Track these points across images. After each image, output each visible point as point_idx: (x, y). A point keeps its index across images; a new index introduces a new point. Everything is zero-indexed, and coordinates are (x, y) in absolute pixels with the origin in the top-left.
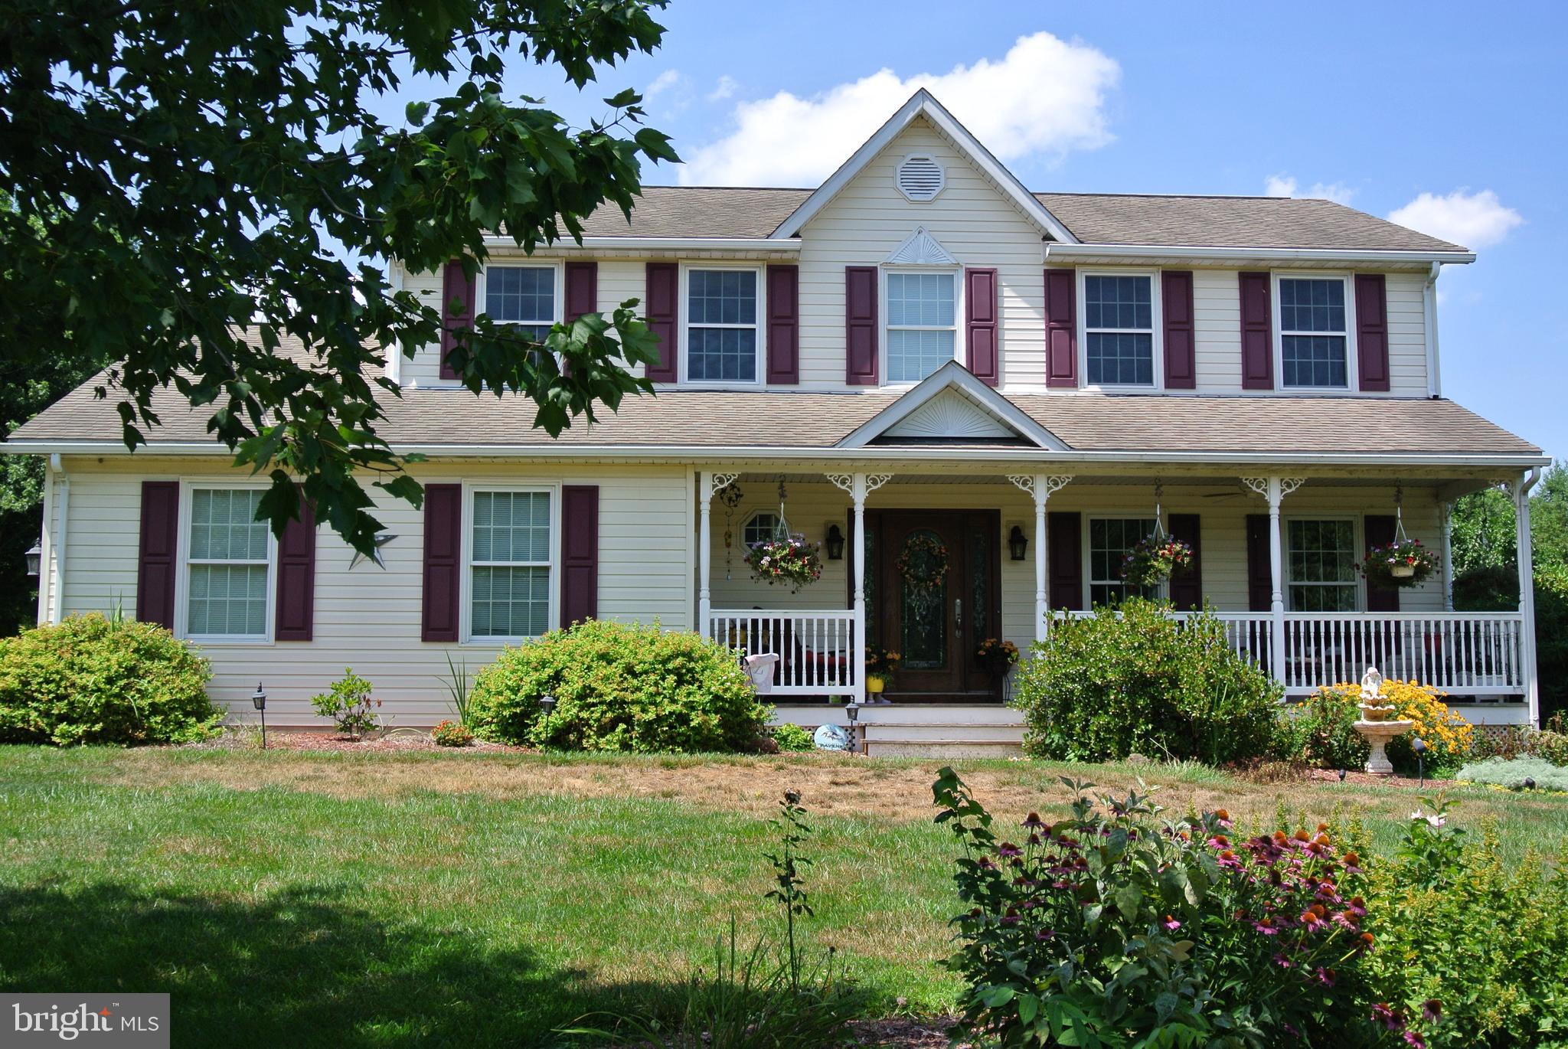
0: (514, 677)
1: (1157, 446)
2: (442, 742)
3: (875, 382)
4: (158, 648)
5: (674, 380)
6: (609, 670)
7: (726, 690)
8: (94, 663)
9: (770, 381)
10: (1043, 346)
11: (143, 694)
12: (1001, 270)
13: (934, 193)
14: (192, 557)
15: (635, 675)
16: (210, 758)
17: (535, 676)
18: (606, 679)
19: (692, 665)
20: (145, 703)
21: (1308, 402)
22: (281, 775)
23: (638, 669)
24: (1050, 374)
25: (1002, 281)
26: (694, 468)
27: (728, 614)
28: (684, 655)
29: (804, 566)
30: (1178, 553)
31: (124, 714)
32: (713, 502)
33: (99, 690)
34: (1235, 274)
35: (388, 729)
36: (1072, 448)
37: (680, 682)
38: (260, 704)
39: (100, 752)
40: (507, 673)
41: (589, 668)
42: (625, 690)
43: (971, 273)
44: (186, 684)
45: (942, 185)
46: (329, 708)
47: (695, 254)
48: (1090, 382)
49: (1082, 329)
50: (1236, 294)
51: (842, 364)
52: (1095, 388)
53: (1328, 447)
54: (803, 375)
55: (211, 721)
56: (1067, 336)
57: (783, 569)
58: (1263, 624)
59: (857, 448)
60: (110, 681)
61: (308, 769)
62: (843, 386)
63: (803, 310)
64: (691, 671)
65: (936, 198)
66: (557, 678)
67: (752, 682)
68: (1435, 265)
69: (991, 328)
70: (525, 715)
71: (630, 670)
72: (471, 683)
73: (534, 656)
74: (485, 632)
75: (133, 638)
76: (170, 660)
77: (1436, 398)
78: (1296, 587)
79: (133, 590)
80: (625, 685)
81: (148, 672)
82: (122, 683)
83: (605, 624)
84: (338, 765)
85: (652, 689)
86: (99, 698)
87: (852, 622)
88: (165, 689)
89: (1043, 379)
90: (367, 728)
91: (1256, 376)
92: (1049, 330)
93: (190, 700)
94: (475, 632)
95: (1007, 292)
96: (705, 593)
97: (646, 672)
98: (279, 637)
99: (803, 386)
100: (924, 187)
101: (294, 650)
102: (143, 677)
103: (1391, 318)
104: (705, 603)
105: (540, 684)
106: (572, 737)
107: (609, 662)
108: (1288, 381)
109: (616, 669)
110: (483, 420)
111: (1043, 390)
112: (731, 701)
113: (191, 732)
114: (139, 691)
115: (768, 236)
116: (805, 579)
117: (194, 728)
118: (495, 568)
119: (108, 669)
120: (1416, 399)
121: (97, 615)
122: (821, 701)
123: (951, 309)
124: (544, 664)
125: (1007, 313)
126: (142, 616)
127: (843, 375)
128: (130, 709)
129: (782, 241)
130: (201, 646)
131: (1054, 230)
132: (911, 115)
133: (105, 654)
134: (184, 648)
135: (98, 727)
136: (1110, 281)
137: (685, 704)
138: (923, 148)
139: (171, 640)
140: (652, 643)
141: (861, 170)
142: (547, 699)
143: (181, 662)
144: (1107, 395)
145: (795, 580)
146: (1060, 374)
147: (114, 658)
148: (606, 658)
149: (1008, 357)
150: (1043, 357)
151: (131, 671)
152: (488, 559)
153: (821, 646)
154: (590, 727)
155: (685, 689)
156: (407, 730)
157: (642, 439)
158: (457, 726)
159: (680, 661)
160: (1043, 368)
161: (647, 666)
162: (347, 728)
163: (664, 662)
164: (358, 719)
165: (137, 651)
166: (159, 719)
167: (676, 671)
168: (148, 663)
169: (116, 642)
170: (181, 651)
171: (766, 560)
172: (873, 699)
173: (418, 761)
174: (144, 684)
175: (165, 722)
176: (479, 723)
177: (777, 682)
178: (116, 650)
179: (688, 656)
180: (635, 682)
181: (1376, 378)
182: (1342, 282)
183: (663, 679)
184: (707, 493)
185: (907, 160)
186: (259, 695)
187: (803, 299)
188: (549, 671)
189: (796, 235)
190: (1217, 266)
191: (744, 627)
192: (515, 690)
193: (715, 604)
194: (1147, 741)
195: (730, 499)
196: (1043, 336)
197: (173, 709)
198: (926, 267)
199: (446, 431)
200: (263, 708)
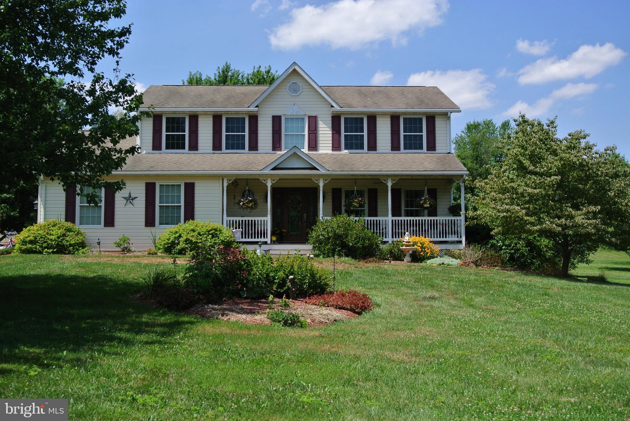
0: (168, 236)
1: (354, 170)
2: (149, 254)
3: (280, 150)
4: (71, 229)
5: (221, 150)
6: (193, 234)
7: (225, 239)
8: (54, 233)
9: (249, 150)
10: (331, 139)
11: (67, 241)
12: (319, 116)
13: (299, 93)
14: (80, 203)
15: (200, 235)
16: (85, 257)
17: (174, 236)
18: (192, 236)
19: (217, 232)
20: (68, 244)
21: (409, 155)
22: (102, 260)
23: (201, 233)
24: (333, 147)
25: (319, 119)
26: (222, 177)
27: (231, 219)
28: (214, 229)
29: (252, 205)
30: (360, 201)
31: (62, 247)
32: (227, 187)
33: (55, 240)
34: (389, 116)
35: (135, 251)
36: (329, 171)
37: (212, 237)
38: (99, 243)
39: (56, 255)
40: (167, 235)
41: (188, 233)
42: (198, 239)
43: (309, 117)
44: (79, 238)
45: (301, 91)
46: (119, 245)
47: (227, 113)
48: (345, 149)
49: (343, 134)
50: (390, 122)
51: (271, 145)
52: (346, 151)
53: (405, 170)
54: (259, 148)
55: (86, 249)
56: (338, 136)
57: (246, 206)
58: (386, 221)
59: (267, 171)
60: (58, 238)
61: (110, 259)
62: (271, 151)
63: (259, 129)
64: (216, 234)
65: (299, 95)
66: (180, 236)
67: (234, 237)
68: (449, 113)
69: (315, 133)
70: (171, 246)
71: (199, 234)
72: (157, 238)
73: (174, 230)
74: (163, 224)
75: (64, 226)
76: (74, 232)
77: (449, 153)
78: (407, 210)
79: (64, 213)
80: (198, 238)
81: (68, 235)
82: (61, 238)
83: (195, 221)
84: (118, 258)
85: (205, 239)
86: (55, 242)
87: (267, 220)
88: (73, 240)
89: (331, 148)
90: (129, 251)
91: (395, 147)
92: (333, 134)
93: (80, 243)
94: (160, 224)
95: (320, 122)
96: (225, 212)
97: (204, 234)
98: (105, 226)
99: (259, 151)
100: (295, 91)
101: (109, 229)
102: (67, 237)
103: (437, 129)
104: (225, 215)
105: (175, 238)
106: (183, 252)
107: (194, 232)
108: (405, 148)
109: (196, 233)
110: (162, 164)
111: (331, 152)
112: (227, 242)
113: (80, 252)
114: (66, 240)
115: (248, 107)
116: (253, 208)
117: (81, 250)
118: (166, 206)
119: (58, 234)
120: (443, 153)
121: (54, 220)
122: (256, 243)
123: (303, 128)
124: (176, 232)
125: (320, 129)
126: (67, 220)
127: (271, 148)
128: (64, 245)
129: (253, 109)
130: (83, 228)
131: (334, 104)
132: (291, 70)
133: (57, 230)
134: (78, 229)
135: (55, 250)
136: (351, 119)
137: (214, 243)
138: (295, 80)
139: (75, 227)
140: (206, 226)
141: (276, 87)
142: (176, 242)
143: (77, 233)
144: (350, 153)
145: (250, 209)
146: (336, 147)
147: (59, 232)
148: (193, 231)
149: (320, 142)
150: (331, 142)
151: (64, 235)
152: (163, 203)
153: (261, 228)
154: (188, 249)
155: (214, 239)
156: (139, 251)
157: (207, 169)
158: (153, 249)
159: (213, 231)
160: (331, 145)
161: (204, 233)
162: (123, 251)
163: (209, 232)
164: (126, 248)
165: (65, 230)
166: (72, 248)
167: (212, 234)
168: (68, 233)
169: (60, 227)
170: (78, 230)
171: (241, 203)
172: (273, 242)
173: (139, 257)
174: (67, 238)
175: (73, 249)
176: (159, 249)
177: (242, 238)
178: (60, 229)
179: (216, 230)
180: (200, 237)
181: (432, 147)
182: (422, 118)
183: (208, 236)
184: (225, 184)
185: (291, 83)
186: (98, 241)
187: (259, 125)
188: (178, 234)
189: (257, 107)
190: (384, 114)
191: (236, 222)
192: (168, 240)
193: (228, 216)
194: (339, 253)
195: (235, 186)
196: (331, 135)
197: (75, 245)
198: (296, 115)
199: (152, 167)
200: (99, 245)
